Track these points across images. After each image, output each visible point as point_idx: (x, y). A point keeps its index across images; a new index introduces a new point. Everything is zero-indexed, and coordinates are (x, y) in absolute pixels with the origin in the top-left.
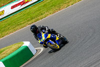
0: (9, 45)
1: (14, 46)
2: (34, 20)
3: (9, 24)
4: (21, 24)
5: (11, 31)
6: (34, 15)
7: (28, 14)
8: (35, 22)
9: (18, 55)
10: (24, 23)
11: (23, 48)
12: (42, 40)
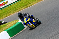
0: (11, 22)
1: (13, 22)
2: (25, 7)
3: (11, 9)
4: (17, 9)
5: (11, 13)
6: (25, 4)
7: (22, 3)
8: (26, 8)
9: (15, 27)
10: (19, 9)
11: (19, 23)
12: (24, 22)
